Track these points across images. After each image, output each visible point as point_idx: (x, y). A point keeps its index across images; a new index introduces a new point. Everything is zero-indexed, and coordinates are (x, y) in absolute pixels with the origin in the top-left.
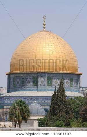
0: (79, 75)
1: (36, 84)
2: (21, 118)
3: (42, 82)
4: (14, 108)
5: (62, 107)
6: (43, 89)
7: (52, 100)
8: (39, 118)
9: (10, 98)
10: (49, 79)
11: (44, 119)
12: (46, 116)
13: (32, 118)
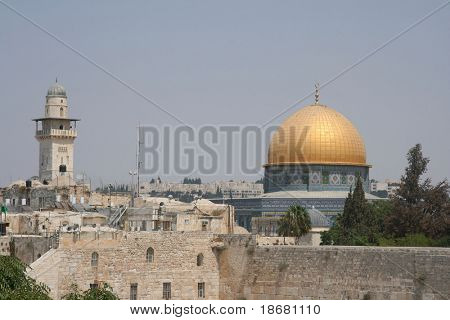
0: (367, 168)
1: (306, 181)
2: (299, 230)
3: (315, 177)
4: (288, 216)
5: (360, 215)
6: (316, 187)
7: (346, 206)
8: (323, 230)
9: (270, 201)
10: (326, 173)
11: (329, 232)
12: (332, 229)
13: (314, 230)
